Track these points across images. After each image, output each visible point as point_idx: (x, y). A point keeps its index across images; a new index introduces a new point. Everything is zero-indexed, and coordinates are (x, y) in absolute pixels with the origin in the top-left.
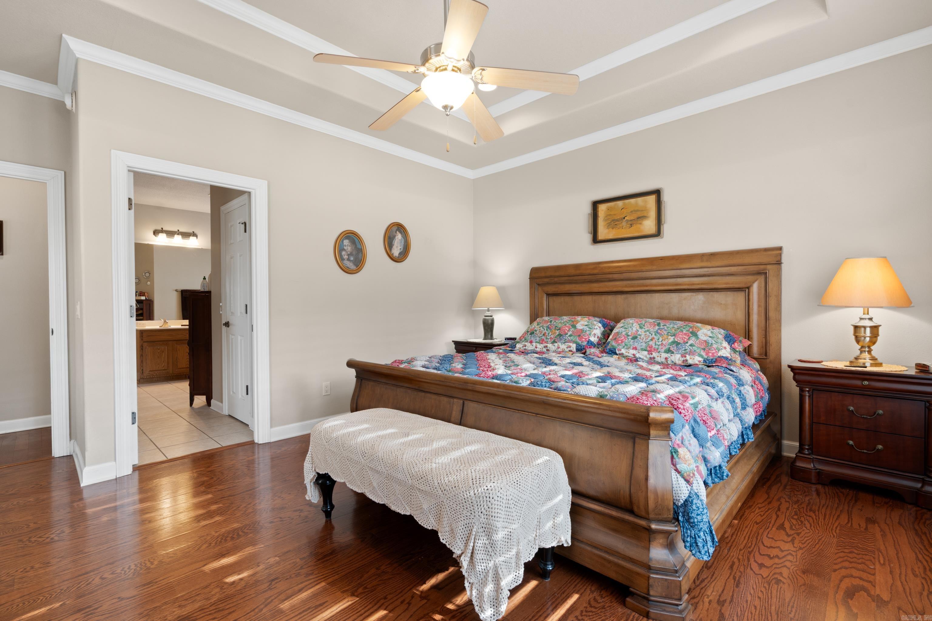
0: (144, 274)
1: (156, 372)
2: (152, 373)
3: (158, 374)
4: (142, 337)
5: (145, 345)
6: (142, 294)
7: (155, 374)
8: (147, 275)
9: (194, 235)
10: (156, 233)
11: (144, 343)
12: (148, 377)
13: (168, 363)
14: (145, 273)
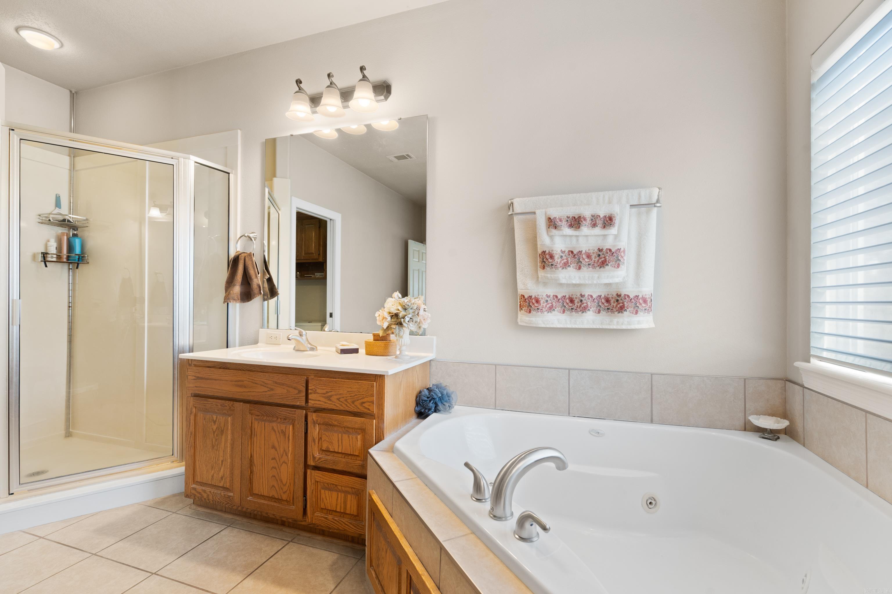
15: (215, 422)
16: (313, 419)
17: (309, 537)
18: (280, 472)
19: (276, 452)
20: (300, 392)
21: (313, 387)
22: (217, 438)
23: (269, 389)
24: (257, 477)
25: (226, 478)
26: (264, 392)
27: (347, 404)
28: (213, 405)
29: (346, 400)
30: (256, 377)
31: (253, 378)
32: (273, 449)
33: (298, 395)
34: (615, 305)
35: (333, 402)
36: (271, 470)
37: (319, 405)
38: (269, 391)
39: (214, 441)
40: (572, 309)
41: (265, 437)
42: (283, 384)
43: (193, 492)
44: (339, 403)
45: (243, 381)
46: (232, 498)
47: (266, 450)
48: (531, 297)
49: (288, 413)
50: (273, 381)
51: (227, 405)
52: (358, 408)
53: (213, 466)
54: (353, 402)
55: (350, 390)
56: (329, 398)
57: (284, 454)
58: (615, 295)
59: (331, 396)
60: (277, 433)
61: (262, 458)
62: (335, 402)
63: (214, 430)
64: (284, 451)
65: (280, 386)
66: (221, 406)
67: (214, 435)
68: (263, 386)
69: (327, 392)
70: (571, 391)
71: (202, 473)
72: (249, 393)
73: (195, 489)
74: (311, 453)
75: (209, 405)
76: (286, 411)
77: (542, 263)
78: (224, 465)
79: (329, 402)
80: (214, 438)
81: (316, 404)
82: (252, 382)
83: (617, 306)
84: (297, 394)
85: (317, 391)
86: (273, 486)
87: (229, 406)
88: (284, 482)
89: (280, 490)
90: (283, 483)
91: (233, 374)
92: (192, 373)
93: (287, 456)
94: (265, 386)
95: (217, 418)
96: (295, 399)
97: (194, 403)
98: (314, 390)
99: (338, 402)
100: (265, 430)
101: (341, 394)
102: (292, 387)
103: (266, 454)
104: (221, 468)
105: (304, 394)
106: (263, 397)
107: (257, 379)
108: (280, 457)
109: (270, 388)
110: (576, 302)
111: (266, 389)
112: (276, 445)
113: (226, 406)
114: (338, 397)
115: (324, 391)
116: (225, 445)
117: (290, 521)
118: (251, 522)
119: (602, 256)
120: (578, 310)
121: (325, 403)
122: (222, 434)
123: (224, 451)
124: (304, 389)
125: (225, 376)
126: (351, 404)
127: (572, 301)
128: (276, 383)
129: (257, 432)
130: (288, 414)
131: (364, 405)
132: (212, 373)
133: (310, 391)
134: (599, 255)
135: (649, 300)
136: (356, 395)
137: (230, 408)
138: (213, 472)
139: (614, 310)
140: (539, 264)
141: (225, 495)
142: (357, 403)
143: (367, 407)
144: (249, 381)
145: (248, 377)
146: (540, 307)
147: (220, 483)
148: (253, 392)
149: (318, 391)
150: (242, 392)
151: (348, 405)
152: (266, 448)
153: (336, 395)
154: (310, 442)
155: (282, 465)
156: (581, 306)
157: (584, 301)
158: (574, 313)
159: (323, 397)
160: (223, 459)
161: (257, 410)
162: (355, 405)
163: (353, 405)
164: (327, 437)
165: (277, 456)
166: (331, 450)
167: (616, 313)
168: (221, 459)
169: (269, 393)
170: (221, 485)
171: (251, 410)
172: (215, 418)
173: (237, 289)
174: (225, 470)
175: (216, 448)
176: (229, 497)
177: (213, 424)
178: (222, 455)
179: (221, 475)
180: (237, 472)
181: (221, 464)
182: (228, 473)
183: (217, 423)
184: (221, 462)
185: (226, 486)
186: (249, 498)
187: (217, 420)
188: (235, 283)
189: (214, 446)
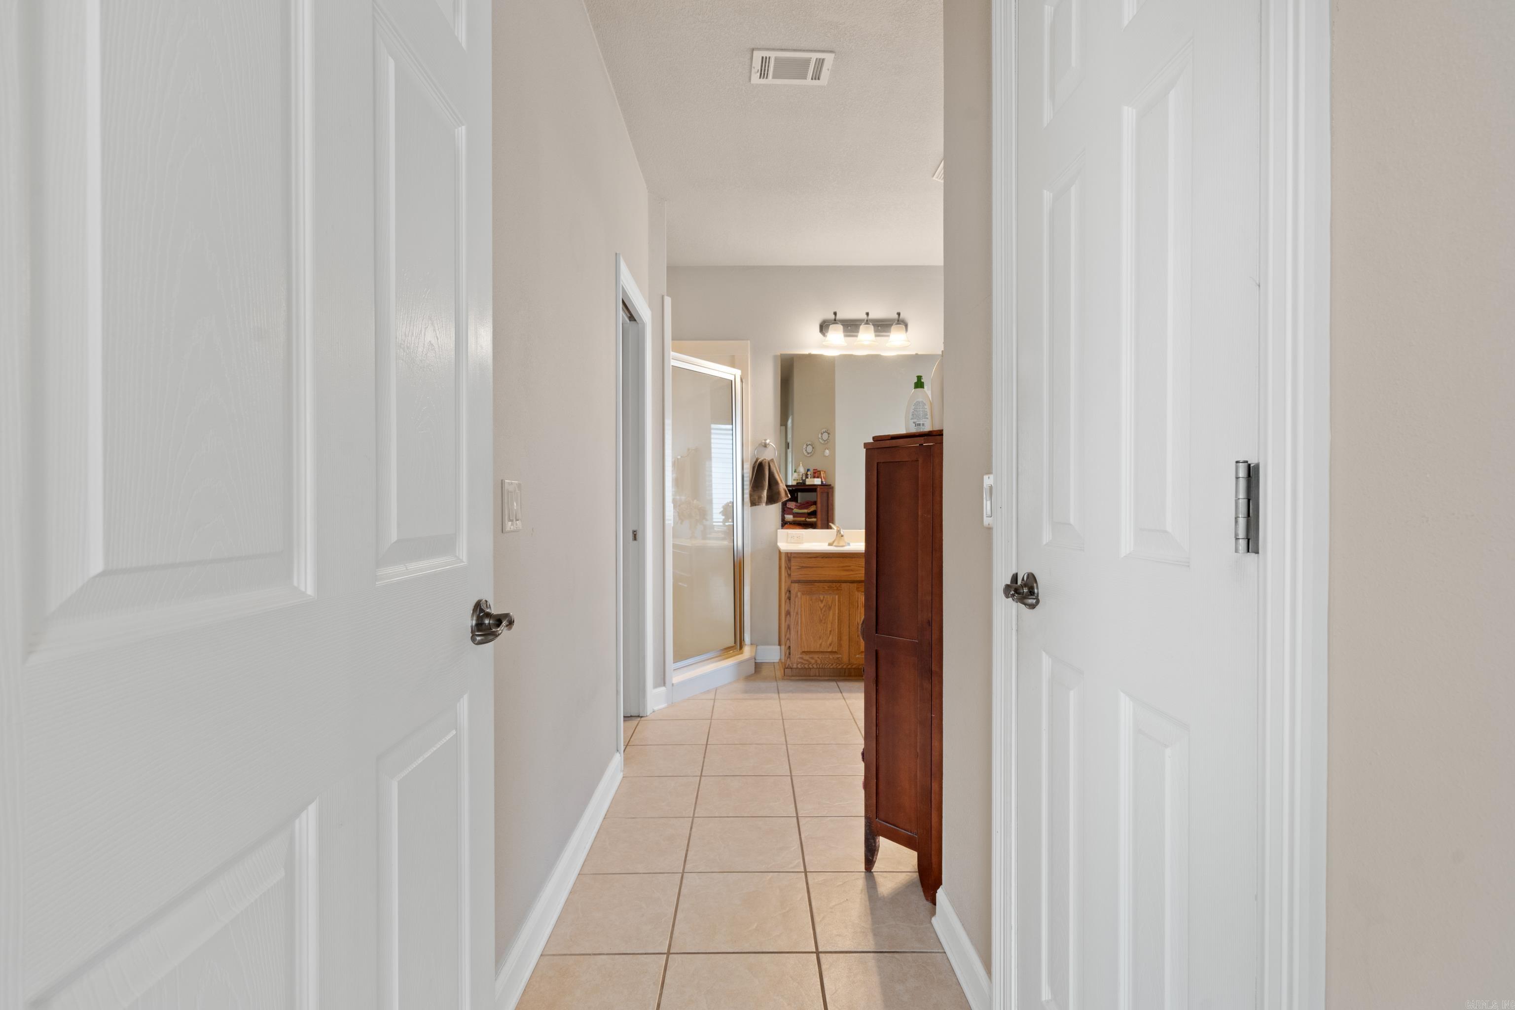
0: (820, 436)
1: (816, 656)
2: (807, 657)
3: (819, 662)
4: (790, 568)
5: (795, 587)
6: (816, 475)
7: (813, 661)
8: (825, 436)
9: (901, 321)
10: (824, 327)
11: (793, 585)
12: (799, 666)
13: (840, 638)
14: (822, 434)
15: (822, 601)
22: (824, 614)
25: (835, 644)
28: (820, 588)
39: (822, 616)
43: (800, 661)
45: (849, 566)
51: (834, 586)
53: (822, 636)
63: (822, 607)
66: (828, 588)
67: (821, 612)
71: (809, 644)
72: (856, 575)
73: (802, 659)
75: (816, 588)
78: (832, 634)
80: (822, 614)
82: (859, 566)
92: (797, 564)
95: (824, 597)
97: (799, 588)
104: (829, 637)
116: (833, 618)
118: (848, 679)
122: (830, 610)
123: (832, 623)
125: (832, 562)
132: (817, 562)
137: (838, 588)
138: (821, 641)
141: (833, 658)
144: (855, 566)
145: (854, 563)
147: (828, 648)
150: (849, 575)
160: (831, 630)
168: (829, 630)
170: (830, 650)
171: (859, 588)
172: (822, 598)
173: (765, 494)
174: (833, 638)
175: (823, 621)
176: (838, 658)
177: (820, 603)
178: (829, 626)
179: (828, 643)
180: (845, 638)
181: (829, 634)
182: (836, 640)
183: (824, 601)
184: (829, 632)
185: (834, 650)
186: (857, 656)
187: (823, 600)
188: (762, 488)
189: (821, 621)
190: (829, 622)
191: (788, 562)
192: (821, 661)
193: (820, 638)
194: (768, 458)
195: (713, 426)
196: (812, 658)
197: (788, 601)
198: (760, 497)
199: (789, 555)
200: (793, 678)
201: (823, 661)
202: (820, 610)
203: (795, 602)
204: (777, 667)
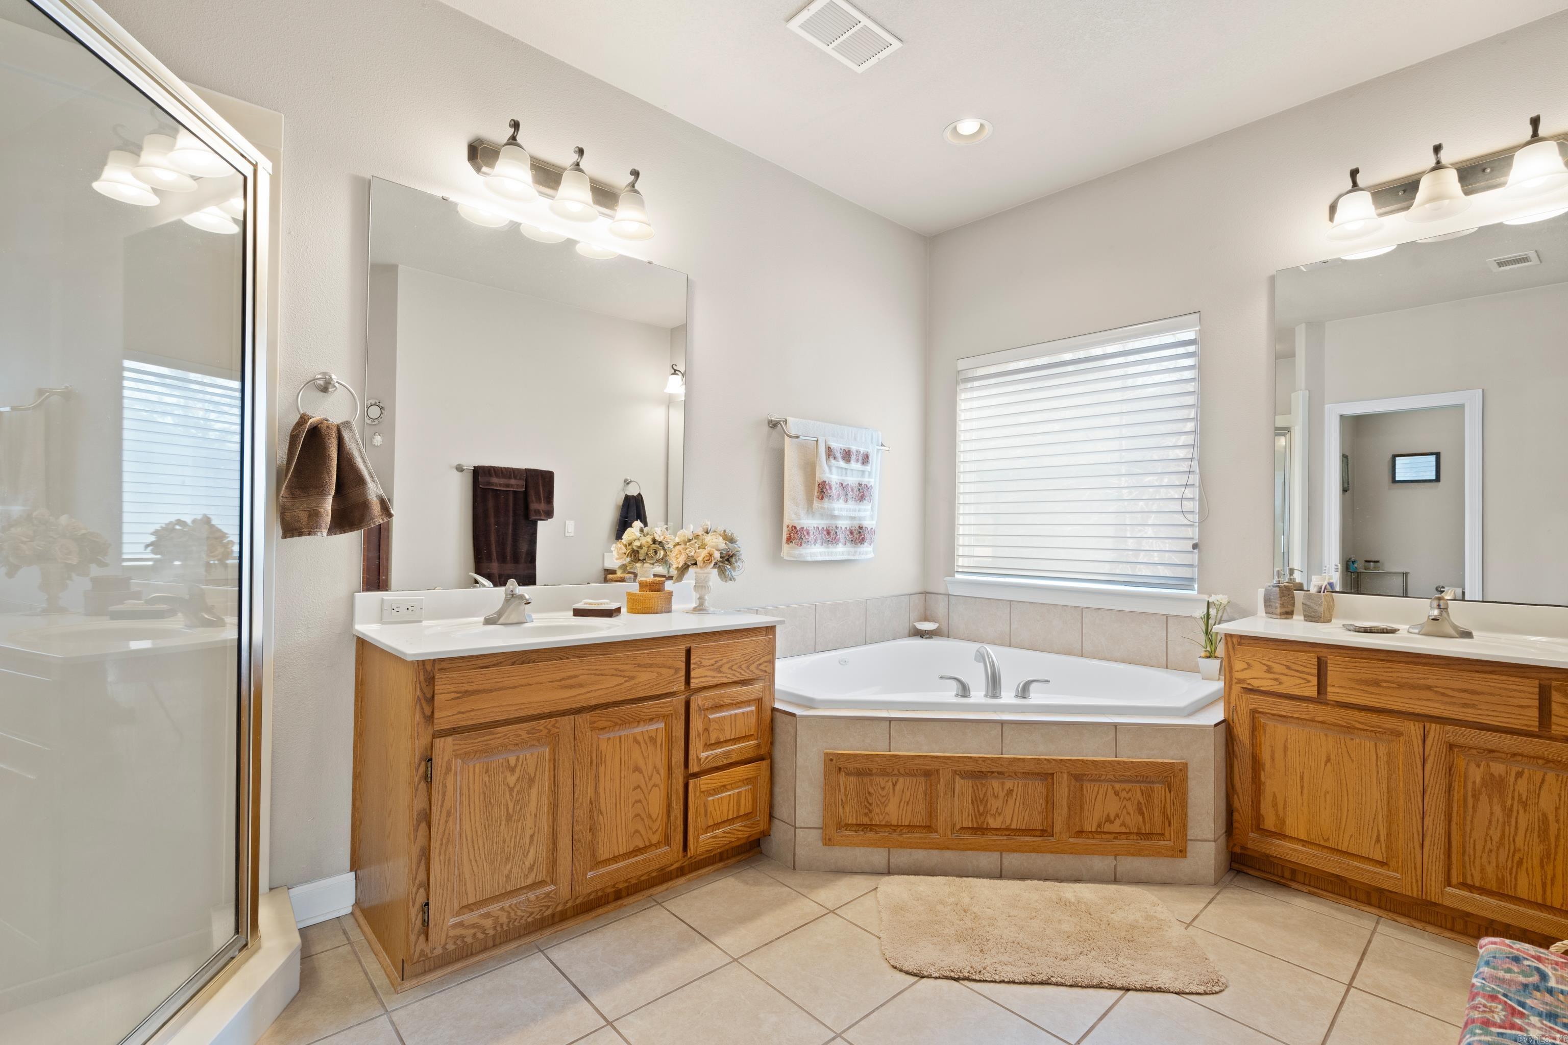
1: (496, 908)
7: (487, 923)
13: (553, 847)
15: (512, 770)
16: (698, 705)
17: (667, 889)
18: (648, 804)
19: (641, 775)
20: (677, 670)
21: (697, 659)
22: (518, 798)
23: (627, 679)
24: (606, 831)
25: (540, 864)
26: (618, 685)
27: (741, 671)
28: (508, 738)
29: (740, 667)
30: (603, 663)
31: (597, 667)
32: (637, 772)
33: (675, 677)
34: (858, 536)
35: (724, 673)
36: (632, 808)
37: (705, 683)
38: (626, 681)
39: (511, 805)
40: (829, 541)
41: (620, 758)
42: (651, 666)
43: (459, 931)
44: (732, 672)
45: (576, 676)
46: (555, 894)
47: (622, 780)
48: (803, 528)
49: (661, 707)
50: (635, 664)
51: (541, 728)
52: (754, 673)
53: (510, 854)
54: (748, 667)
55: (744, 652)
56: (719, 670)
57: (655, 772)
58: (857, 528)
59: (721, 666)
60: (643, 745)
61: (616, 796)
62: (726, 673)
63: (512, 785)
64: (655, 767)
65: (645, 669)
66: (528, 733)
67: (511, 795)
68: (616, 675)
69: (716, 662)
70: (817, 626)
71: (481, 881)
72: (588, 695)
73: (461, 925)
74: (695, 755)
75: (499, 740)
76: (657, 706)
77: (820, 493)
78: (535, 842)
79: (719, 675)
80: (511, 801)
81: (701, 682)
82: (595, 674)
83: (859, 538)
84: (672, 675)
85: (703, 664)
86: (637, 831)
87: (547, 729)
88: (654, 817)
89: (647, 832)
90: (652, 819)
91: (556, 667)
92: (448, 686)
93: (660, 774)
94: (621, 676)
95: (517, 760)
96: (669, 683)
97: (457, 747)
98: (699, 663)
99: (730, 671)
100: (620, 747)
101: (733, 660)
102: (665, 667)
103: (622, 787)
104: (529, 851)
105: (683, 673)
106: (617, 694)
107: (606, 667)
108: (647, 780)
109: (628, 677)
110: (832, 534)
111: (622, 680)
112: (641, 763)
113: (541, 731)
114: (730, 664)
115: (713, 661)
116: (538, 804)
117: (654, 874)
118: (560, 928)
119: (861, 491)
120: (834, 542)
121: (714, 677)
122: (530, 786)
123: (536, 816)
124: (683, 665)
125: (537, 674)
126: (746, 669)
127: (828, 533)
128: (639, 665)
129: (605, 756)
130: (660, 709)
131: (760, 667)
132: (505, 675)
133: (692, 666)
134: (859, 489)
135: (832, 533)
136: (752, 657)
137: (549, 731)
138: (508, 867)
139: (857, 541)
140: (816, 494)
141: (537, 897)
142: (753, 667)
143: (764, 669)
144: (588, 674)
145: (587, 668)
146: (810, 540)
147: (527, 878)
148: (598, 690)
149: (705, 663)
150: (575, 696)
151: (743, 672)
152: (623, 776)
153: (727, 663)
154: (694, 738)
155: (651, 791)
156: (835, 538)
157: (838, 533)
158: (830, 545)
159: (710, 670)
160: (534, 832)
161: (605, 719)
162: (750, 671)
163: (748, 671)
164: (717, 723)
165: (643, 780)
166: (722, 740)
167: (859, 544)
168: (529, 832)
169: (627, 684)
170: (529, 881)
171: (594, 722)
172: (512, 761)
173: (328, 505)
174: (538, 852)
175: (515, 817)
176: (547, 895)
177: (508, 774)
178: (530, 822)
179: (527, 864)
180: (564, 842)
181: (527, 846)
182: (543, 853)
183: (518, 770)
184: (528, 840)
185: (539, 879)
186: (590, 875)
187: (516, 766)
188: (320, 490)
189: (509, 817)
190: (528, 815)
191: (424, 685)
192: (509, 917)
193: (507, 859)
194: (335, 418)
195: (127, 363)
196: (487, 915)
197: (423, 785)
198: (314, 515)
199: (429, 668)
200: (428, 977)
201: (512, 914)
202: (507, 792)
203: (445, 786)
204: (350, 925)
